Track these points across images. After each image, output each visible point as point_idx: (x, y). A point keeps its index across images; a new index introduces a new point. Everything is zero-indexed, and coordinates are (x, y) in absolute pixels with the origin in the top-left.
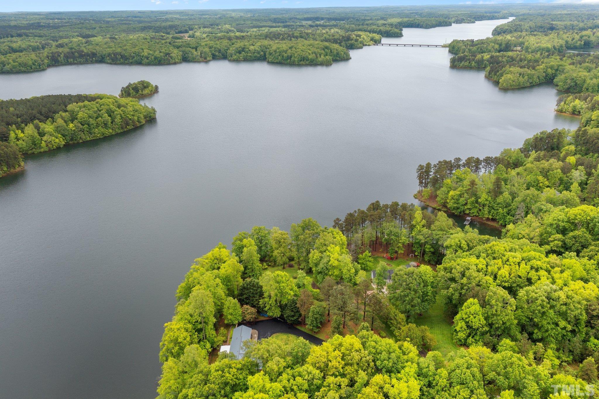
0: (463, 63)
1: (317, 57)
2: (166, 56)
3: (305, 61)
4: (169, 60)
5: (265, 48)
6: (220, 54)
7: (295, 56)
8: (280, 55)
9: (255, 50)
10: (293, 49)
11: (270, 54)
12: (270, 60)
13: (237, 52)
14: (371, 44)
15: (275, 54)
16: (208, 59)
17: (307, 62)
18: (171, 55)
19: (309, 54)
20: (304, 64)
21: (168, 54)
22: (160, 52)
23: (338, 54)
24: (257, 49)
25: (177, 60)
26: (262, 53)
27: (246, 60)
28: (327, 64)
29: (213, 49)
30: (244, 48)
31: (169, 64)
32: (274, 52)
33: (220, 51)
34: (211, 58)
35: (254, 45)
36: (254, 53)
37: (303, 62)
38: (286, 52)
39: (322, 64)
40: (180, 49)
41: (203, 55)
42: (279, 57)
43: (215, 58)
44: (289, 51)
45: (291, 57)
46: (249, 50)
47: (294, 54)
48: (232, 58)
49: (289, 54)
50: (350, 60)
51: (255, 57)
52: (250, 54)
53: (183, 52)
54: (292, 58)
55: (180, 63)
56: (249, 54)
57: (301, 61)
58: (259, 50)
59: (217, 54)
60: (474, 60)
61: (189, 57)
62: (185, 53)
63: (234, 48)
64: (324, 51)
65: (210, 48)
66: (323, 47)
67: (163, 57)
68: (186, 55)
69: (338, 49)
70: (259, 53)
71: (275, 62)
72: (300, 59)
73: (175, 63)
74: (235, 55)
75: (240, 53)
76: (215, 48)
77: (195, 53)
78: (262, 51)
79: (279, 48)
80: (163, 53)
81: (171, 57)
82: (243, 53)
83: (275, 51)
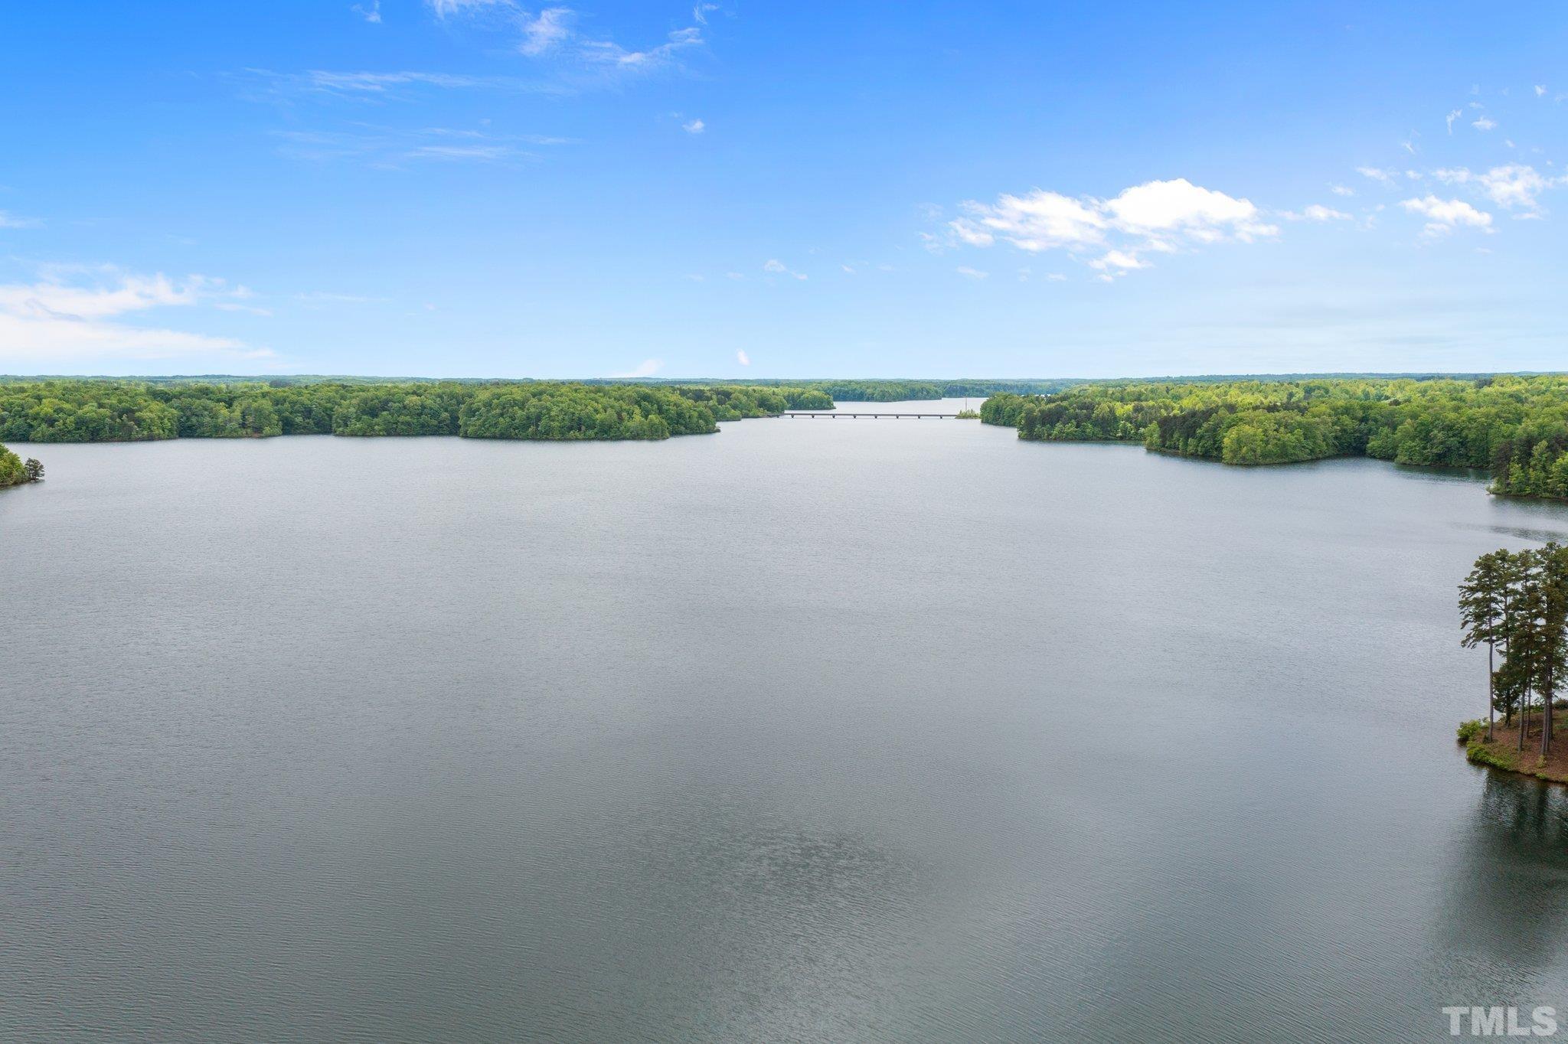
0: (1059, 425)
1: (620, 418)
2: (120, 417)
3: (583, 428)
4: (131, 429)
5: (454, 402)
6: (311, 421)
7: (553, 414)
8: (502, 415)
9: (423, 407)
10: (545, 397)
11: (472, 412)
12: (470, 430)
13: (364, 412)
14: (759, 414)
15: (488, 411)
16: (267, 430)
17: (591, 433)
18: (138, 414)
19: (596, 411)
20: (580, 437)
21: (130, 412)
22: (101, 406)
23: (680, 415)
24: (429, 402)
25: (157, 431)
26: (445, 415)
27: (392, 431)
28: (653, 434)
29: (287, 405)
30: (387, 402)
31: (128, 438)
32: (485, 406)
33: (308, 412)
34: (278, 430)
35: (419, 395)
36: (419, 415)
37: (577, 434)
38: (522, 405)
39: (636, 436)
40: (175, 402)
41: (250, 419)
42: (501, 419)
43: (289, 428)
44: (534, 401)
45: (539, 418)
46: (405, 407)
47: (549, 410)
48: (348, 430)
49: (532, 410)
50: (717, 434)
51: (423, 426)
52: (408, 418)
53: (182, 409)
54: (543, 422)
55: (169, 438)
56: (402, 418)
57: (571, 428)
58: (436, 407)
59: (299, 419)
60: (1088, 418)
61: (202, 425)
62: (188, 413)
63: (354, 401)
64: (640, 406)
65: (277, 402)
66: (635, 395)
67: (108, 420)
68: (194, 420)
69: (679, 402)
70: (435, 414)
71: (487, 434)
72: (567, 423)
73: (151, 438)
74: (359, 419)
75: (373, 412)
76: (293, 403)
77: (224, 412)
78: (446, 410)
79: (499, 397)
80: (111, 407)
81: (139, 422)
82: (385, 413)
83: (488, 405)
